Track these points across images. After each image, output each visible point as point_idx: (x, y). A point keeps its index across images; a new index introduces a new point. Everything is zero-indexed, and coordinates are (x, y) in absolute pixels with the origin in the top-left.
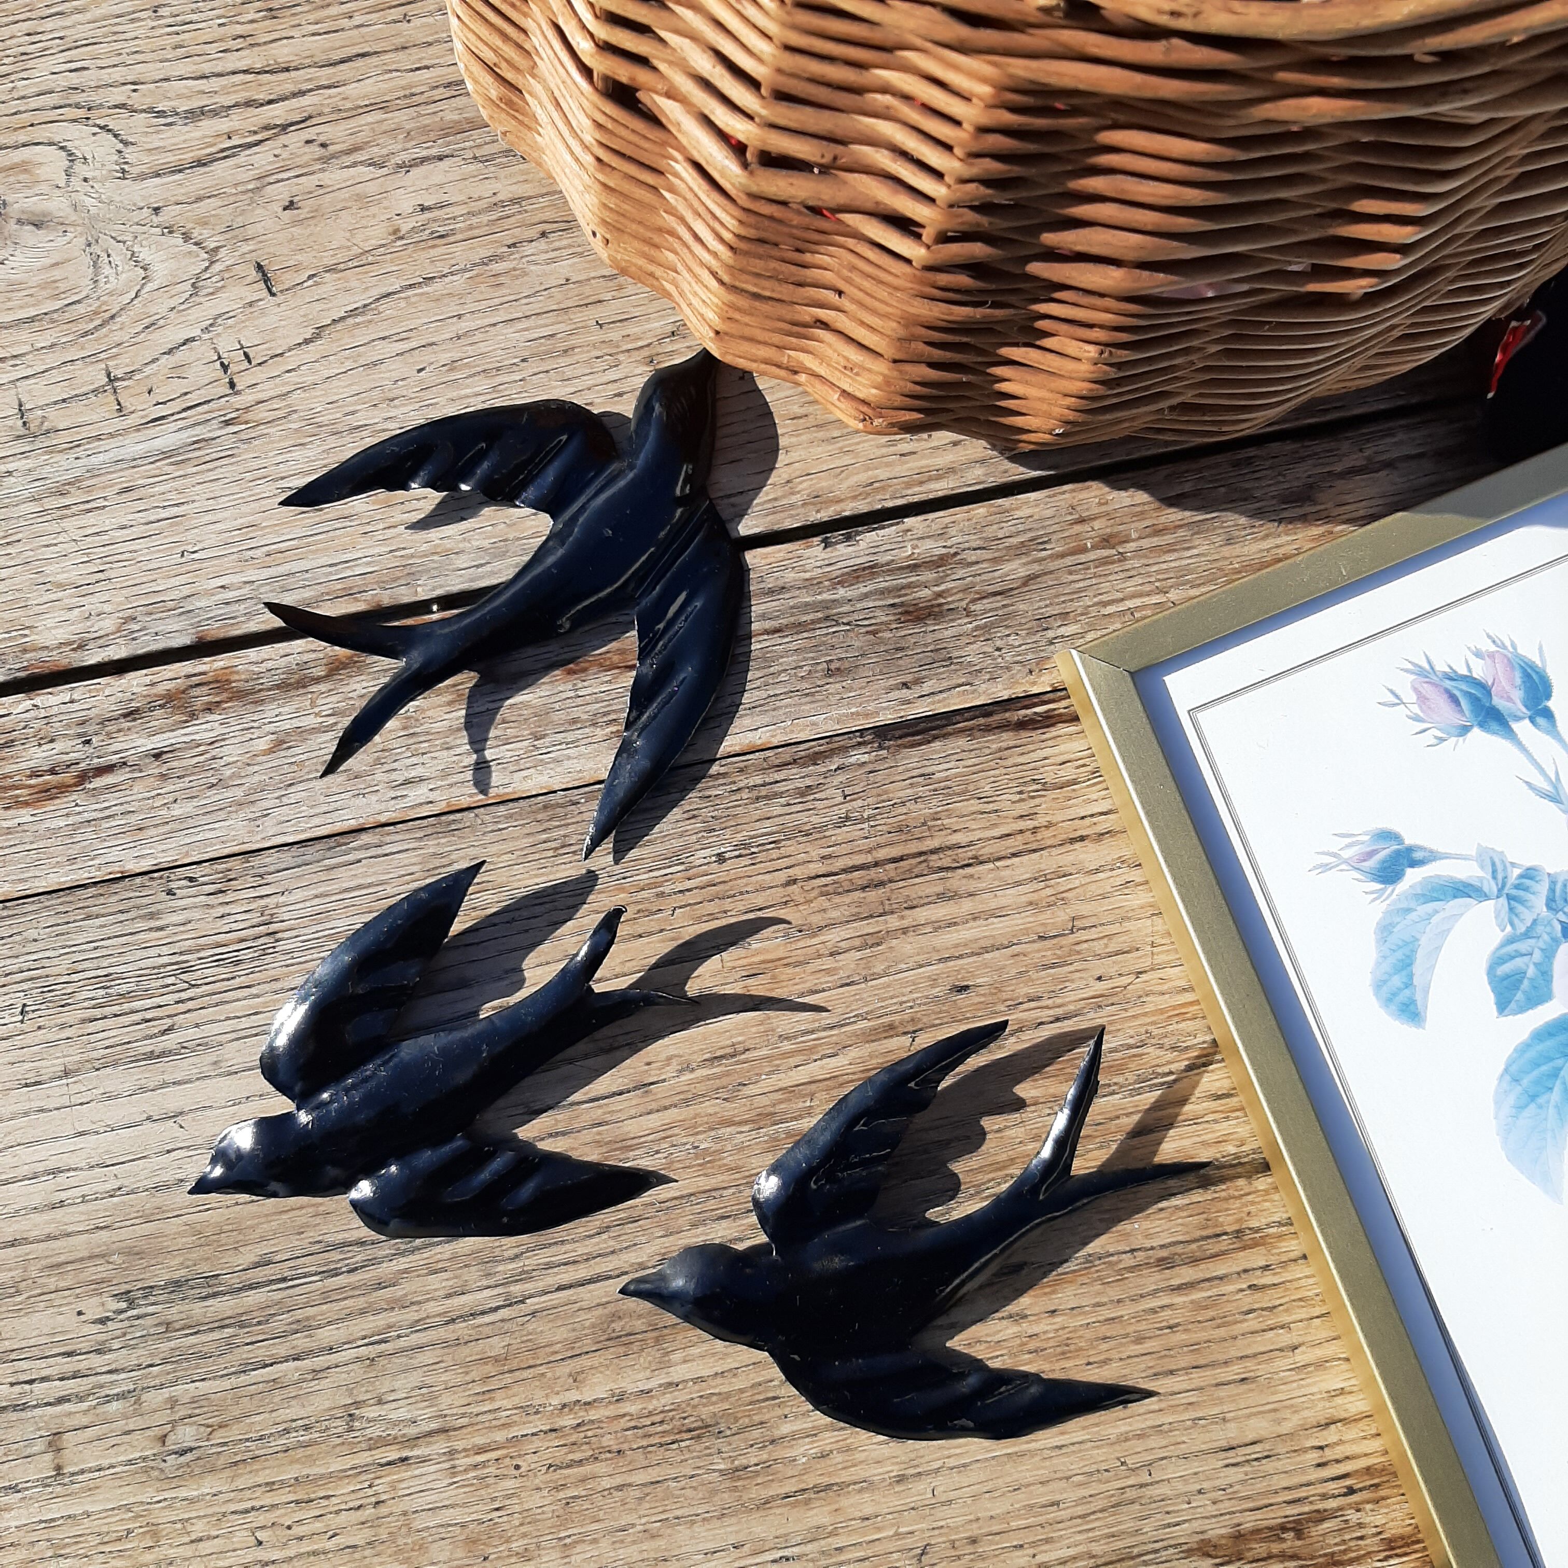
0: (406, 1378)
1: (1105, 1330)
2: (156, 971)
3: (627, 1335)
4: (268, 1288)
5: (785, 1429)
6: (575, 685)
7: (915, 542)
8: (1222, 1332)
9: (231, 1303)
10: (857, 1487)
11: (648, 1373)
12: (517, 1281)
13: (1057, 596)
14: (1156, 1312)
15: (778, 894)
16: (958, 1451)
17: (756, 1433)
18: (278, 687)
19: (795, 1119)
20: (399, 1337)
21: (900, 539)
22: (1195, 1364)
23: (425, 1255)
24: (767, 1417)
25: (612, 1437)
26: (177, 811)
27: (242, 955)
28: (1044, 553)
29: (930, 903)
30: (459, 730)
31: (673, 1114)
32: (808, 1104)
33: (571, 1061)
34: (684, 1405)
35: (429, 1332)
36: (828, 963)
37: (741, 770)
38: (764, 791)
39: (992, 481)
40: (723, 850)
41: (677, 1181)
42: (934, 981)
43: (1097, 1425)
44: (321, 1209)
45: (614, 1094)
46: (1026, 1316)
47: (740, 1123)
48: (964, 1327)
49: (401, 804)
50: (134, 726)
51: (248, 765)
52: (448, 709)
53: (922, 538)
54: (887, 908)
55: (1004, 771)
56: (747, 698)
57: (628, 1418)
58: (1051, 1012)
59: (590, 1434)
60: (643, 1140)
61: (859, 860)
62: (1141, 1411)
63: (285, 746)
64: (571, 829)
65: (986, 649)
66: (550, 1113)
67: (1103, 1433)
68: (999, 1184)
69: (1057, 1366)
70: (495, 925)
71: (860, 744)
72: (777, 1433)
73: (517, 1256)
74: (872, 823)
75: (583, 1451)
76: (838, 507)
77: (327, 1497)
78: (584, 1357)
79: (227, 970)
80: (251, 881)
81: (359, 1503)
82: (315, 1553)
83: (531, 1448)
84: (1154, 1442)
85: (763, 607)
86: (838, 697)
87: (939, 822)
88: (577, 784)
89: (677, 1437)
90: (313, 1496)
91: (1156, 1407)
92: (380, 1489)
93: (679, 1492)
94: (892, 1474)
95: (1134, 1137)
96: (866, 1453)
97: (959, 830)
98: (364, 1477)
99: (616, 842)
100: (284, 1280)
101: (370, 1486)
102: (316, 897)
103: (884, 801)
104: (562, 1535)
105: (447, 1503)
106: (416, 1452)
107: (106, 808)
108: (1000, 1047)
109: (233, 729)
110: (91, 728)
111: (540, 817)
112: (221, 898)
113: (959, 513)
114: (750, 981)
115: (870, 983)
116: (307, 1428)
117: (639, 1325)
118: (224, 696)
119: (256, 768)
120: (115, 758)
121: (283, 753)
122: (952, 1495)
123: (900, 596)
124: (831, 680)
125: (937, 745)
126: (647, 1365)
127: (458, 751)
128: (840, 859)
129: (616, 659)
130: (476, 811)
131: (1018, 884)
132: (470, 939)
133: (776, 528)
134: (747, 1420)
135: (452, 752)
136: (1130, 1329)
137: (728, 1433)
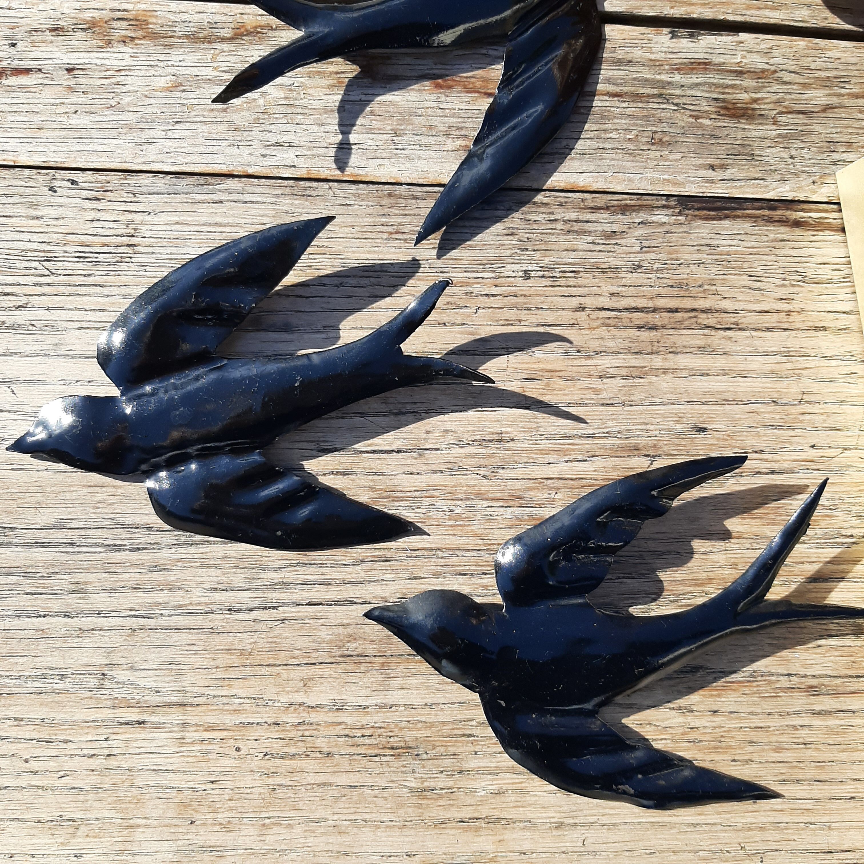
0: (159, 652)
1: (753, 735)
2: (23, 253)
3: (358, 655)
4: (57, 549)
5: (474, 763)
6: (439, 98)
7: (744, 53)
8: (844, 756)
9: (21, 555)
10: (522, 825)
11: (368, 692)
12: (275, 589)
13: (846, 127)
14: (798, 729)
15: (567, 316)
16: (612, 812)
17: (448, 762)
18: (187, 37)
19: (539, 505)
20: (162, 616)
21: (733, 47)
22: (818, 778)
23: (201, 550)
24: (460, 750)
25: (326, 740)
26: (75, 121)
27: (101, 258)
28: (843, 91)
29: (691, 353)
30: (332, 111)
31: (437, 479)
32: (552, 496)
33: (362, 415)
34: (392, 726)
35: (188, 617)
36: (596, 383)
37: (561, 205)
38: (576, 227)
39: (813, 23)
40: (530, 268)
41: (429, 535)
42: (680, 418)
43: (729, 812)
44: (120, 491)
45: (393, 451)
46: (692, 711)
47: (492, 499)
48: (641, 708)
49: (269, 162)
50: (57, 41)
51: (146, 97)
52: (328, 91)
53: (751, 51)
54: (655, 349)
55: (775, 258)
56: (580, 145)
57: (342, 726)
58: (769, 465)
59: (307, 733)
60: (409, 494)
61: (641, 303)
62: (767, 808)
63: (181, 88)
64: (408, 219)
65: (782, 154)
66: (335, 454)
67: (733, 820)
68: (695, 597)
69: (708, 757)
70: (324, 285)
71: (664, 206)
72: (466, 766)
73: (280, 568)
74: (658, 275)
75: (297, 747)
76: (689, 9)
77: (66, 741)
78: (318, 666)
79: (86, 268)
80: (125, 197)
81: (93, 752)
82: (44, 788)
83: (254, 735)
84: (772, 835)
85: (610, 73)
86: (656, 163)
87: (714, 288)
88: (421, 182)
89: (381, 752)
90: (54, 738)
91: (779, 807)
92: (114, 743)
93: (370, 799)
94: (553, 820)
95: (811, 582)
96: (537, 798)
97: (729, 298)
98: (102, 730)
99: (442, 239)
100: (73, 545)
101: (106, 740)
102: (177, 223)
103: (672, 259)
104: (263, 815)
105: (170, 768)
106: (153, 718)
107: (14, 104)
108: (721, 485)
109: (140, 63)
110: (19, 34)
111: (383, 202)
112: (95, 204)
113: (784, 40)
114: (528, 384)
115: (627, 408)
116: (63, 677)
117: (370, 649)
118: (140, 33)
119: (152, 101)
120: (33, 64)
121: (178, 94)
122: (598, 847)
123: (723, 93)
124: (652, 148)
125: (727, 223)
126: (369, 685)
127: (328, 129)
128: (626, 299)
129: (478, 84)
130: (331, 184)
131: (766, 354)
132: (301, 291)
133: (635, 11)
134: (442, 749)
135: (322, 128)
136: (774, 739)
137: (425, 757)
